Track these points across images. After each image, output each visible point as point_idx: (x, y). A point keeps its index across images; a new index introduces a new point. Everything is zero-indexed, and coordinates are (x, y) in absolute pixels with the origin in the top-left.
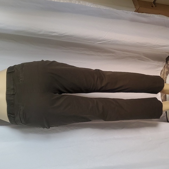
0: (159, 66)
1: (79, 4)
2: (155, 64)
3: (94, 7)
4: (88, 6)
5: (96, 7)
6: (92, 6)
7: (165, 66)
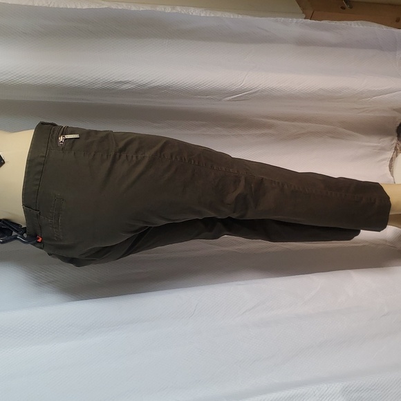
0: (383, 149)
1: (174, 11)
2: (372, 144)
3: (208, 15)
4: (194, 14)
5: (212, 15)
6: (202, 15)
7: (398, 148)
